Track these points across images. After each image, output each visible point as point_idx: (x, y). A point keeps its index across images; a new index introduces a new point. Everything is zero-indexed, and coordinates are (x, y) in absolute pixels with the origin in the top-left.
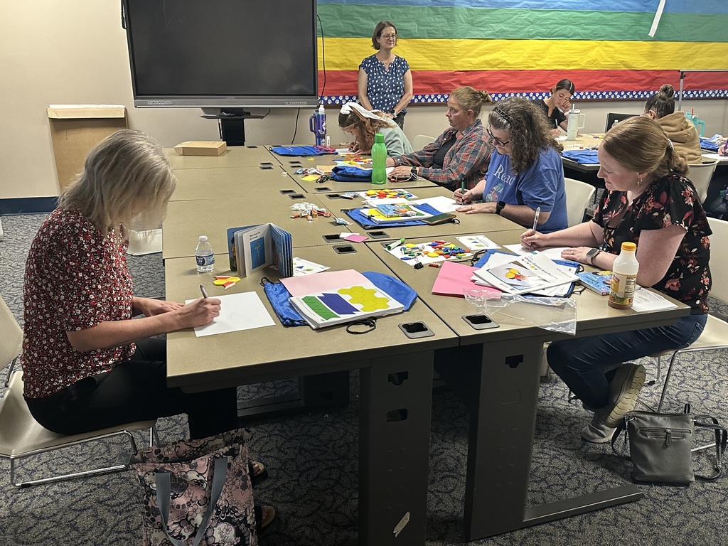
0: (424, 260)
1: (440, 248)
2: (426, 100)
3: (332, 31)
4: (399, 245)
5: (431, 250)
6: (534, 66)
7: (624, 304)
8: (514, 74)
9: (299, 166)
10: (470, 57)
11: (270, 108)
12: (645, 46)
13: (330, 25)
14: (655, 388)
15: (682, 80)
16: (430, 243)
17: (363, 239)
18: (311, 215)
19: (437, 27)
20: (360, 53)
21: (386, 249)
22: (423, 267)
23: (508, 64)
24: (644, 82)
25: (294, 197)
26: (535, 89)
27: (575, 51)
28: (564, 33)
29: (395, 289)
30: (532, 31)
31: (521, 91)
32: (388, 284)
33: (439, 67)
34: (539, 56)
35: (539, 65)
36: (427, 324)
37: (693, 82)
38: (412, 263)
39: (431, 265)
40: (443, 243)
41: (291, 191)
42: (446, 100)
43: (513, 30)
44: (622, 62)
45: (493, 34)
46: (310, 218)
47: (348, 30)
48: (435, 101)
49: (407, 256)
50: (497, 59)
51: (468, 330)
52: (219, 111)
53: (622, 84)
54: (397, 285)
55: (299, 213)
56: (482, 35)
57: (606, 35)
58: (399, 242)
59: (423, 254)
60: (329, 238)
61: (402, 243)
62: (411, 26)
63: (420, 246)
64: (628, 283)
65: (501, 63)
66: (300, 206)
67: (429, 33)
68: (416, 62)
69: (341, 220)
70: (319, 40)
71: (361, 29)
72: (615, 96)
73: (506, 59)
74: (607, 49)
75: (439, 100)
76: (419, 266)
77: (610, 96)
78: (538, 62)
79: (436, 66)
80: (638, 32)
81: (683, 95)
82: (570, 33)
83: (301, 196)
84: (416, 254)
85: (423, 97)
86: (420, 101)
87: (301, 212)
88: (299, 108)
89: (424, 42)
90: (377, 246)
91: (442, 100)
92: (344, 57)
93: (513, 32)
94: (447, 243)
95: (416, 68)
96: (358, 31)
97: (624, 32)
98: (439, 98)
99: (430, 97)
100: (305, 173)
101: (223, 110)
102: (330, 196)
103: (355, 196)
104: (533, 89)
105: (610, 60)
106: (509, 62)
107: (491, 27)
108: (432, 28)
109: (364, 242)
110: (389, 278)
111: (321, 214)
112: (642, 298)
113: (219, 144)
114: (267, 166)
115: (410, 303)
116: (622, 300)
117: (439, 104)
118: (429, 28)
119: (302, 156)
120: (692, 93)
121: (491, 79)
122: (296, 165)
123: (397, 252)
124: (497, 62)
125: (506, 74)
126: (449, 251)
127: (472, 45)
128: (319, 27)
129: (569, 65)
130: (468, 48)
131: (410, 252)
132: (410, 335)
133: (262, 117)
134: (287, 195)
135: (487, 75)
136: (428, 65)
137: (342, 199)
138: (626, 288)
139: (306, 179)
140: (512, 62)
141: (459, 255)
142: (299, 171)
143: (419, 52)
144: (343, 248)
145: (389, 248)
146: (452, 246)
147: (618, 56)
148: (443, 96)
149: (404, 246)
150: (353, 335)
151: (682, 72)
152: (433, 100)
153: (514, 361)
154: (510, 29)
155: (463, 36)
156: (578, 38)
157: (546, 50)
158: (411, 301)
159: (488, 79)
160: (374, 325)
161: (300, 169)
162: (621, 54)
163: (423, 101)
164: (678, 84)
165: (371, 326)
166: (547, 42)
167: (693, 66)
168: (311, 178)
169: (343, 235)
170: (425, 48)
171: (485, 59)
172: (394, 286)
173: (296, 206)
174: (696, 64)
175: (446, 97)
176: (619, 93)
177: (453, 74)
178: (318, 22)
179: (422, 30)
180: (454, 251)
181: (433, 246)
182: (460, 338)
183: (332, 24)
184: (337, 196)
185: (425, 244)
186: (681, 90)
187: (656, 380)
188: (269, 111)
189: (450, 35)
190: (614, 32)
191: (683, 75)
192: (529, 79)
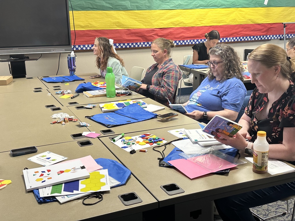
0: (136, 147)
1: (147, 139)
2: (138, 46)
3: (79, 7)
4: (121, 138)
5: (141, 140)
6: (200, 24)
7: (262, 170)
8: (188, 29)
9: (59, 89)
10: (162, 20)
11: (41, 54)
12: (262, 10)
13: (77, 3)
14: (287, 217)
15: (285, 29)
16: (141, 136)
17: (98, 135)
18: (64, 121)
19: (142, 3)
20: (96, 20)
21: (112, 141)
22: (135, 152)
23: (185, 24)
24: (264, 30)
25: (54, 110)
26: (201, 37)
27: (222, 15)
28: (216, 4)
29: (117, 170)
30: (197, 4)
31: (193, 39)
32: (112, 166)
33: (144, 26)
34: (202, 18)
35: (202, 23)
36: (138, 194)
37: (291, 29)
38: (129, 150)
39: (141, 151)
40: (149, 135)
41: (53, 106)
42: (150, 45)
43: (186, 4)
44: (250, 20)
45: (175, 7)
46: (63, 123)
47: (88, 6)
48: (144, 46)
49: (125, 145)
50: (178, 21)
51: (164, 196)
52: (9, 57)
53: (251, 32)
54: (118, 166)
55: (56, 120)
56: (168, 7)
57: (240, 4)
58: (121, 136)
59: (136, 143)
60: (75, 136)
61: (123, 137)
62: (126, 3)
63: (134, 138)
64: (263, 157)
65: (181, 23)
66: (58, 116)
67: (137, 7)
68: (131, 24)
69: (84, 124)
70: (70, 12)
71: (96, 5)
72: (248, 39)
73: (183, 21)
74: (241, 12)
75: (146, 45)
76: (133, 152)
77: (245, 39)
78: (202, 22)
79: (143, 26)
80: (258, 2)
81: (286, 37)
82: (219, 4)
83: (59, 109)
84: (131, 144)
85: (136, 44)
86: (134, 46)
87: (58, 119)
88: (60, 53)
89: (135, 12)
90: (106, 140)
91: (148, 45)
92: (87, 22)
93: (187, 5)
94: (151, 135)
95: (130, 27)
96: (95, 7)
97: (250, 3)
98: (146, 44)
99: (140, 44)
100: (63, 94)
101: (11, 56)
102: (78, 108)
103: (94, 107)
104: (200, 37)
105: (243, 19)
106: (185, 22)
107: (173, 2)
108: (139, 4)
109: (98, 138)
110: (113, 162)
111: (70, 120)
112: (274, 165)
113: (8, 77)
114: (38, 90)
115: (126, 179)
116: (261, 167)
117: (146, 48)
118: (137, 4)
119: (62, 82)
120: (291, 35)
121: (175, 32)
122: (57, 88)
123: (119, 143)
124: (178, 22)
125: (183, 29)
126: (152, 141)
127: (162, 13)
128: (70, 5)
129: (219, 23)
130: (161, 15)
131: (128, 143)
132: (126, 203)
133: (37, 59)
134: (49, 109)
135: (173, 30)
136: (138, 25)
137: (86, 109)
138: (262, 160)
139: (64, 97)
140: (187, 22)
141: (159, 142)
142: (59, 92)
143: (132, 18)
144: (84, 143)
145: (114, 141)
146: (154, 137)
147: (248, 16)
148: (148, 43)
149: (124, 139)
150: (87, 206)
151: (285, 24)
152: (142, 45)
153: (196, 214)
154: (184, 3)
155: (157, 8)
156: (224, 7)
157: (206, 14)
158: (127, 178)
159: (174, 32)
160: (102, 197)
161: (59, 91)
162: (249, 15)
163: (137, 46)
164: (283, 31)
165: (100, 198)
166: (206, 10)
167: (290, 20)
168: (66, 97)
169: (84, 134)
170: (136, 16)
171: (171, 21)
172: (116, 167)
173: (55, 116)
174: (291, 19)
175: (150, 44)
176: (250, 37)
177: (153, 30)
178: (69, 2)
179: (133, 5)
180: (156, 140)
181: (143, 137)
182: (159, 202)
183: (78, 3)
184: (82, 107)
185: (137, 137)
186: (285, 34)
187: (286, 212)
188: (41, 56)
189: (149, 8)
190: (244, 3)
191: (285, 25)
192: (197, 32)
